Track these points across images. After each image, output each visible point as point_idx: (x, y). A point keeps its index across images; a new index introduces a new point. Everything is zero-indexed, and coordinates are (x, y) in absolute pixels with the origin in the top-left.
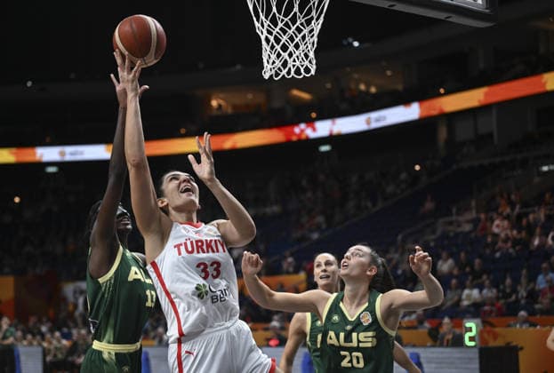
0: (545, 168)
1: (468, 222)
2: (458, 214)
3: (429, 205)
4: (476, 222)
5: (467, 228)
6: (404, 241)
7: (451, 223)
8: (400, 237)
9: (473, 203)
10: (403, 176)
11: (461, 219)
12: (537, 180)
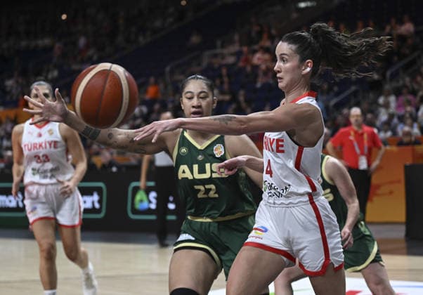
0: (302, 5)
1: (232, 54)
2: (223, 47)
3: (195, 39)
4: (238, 54)
5: (231, 60)
6: (172, 72)
7: (215, 56)
8: (168, 69)
9: (236, 37)
10: (171, 10)
11: (225, 51)
12: (295, 15)
